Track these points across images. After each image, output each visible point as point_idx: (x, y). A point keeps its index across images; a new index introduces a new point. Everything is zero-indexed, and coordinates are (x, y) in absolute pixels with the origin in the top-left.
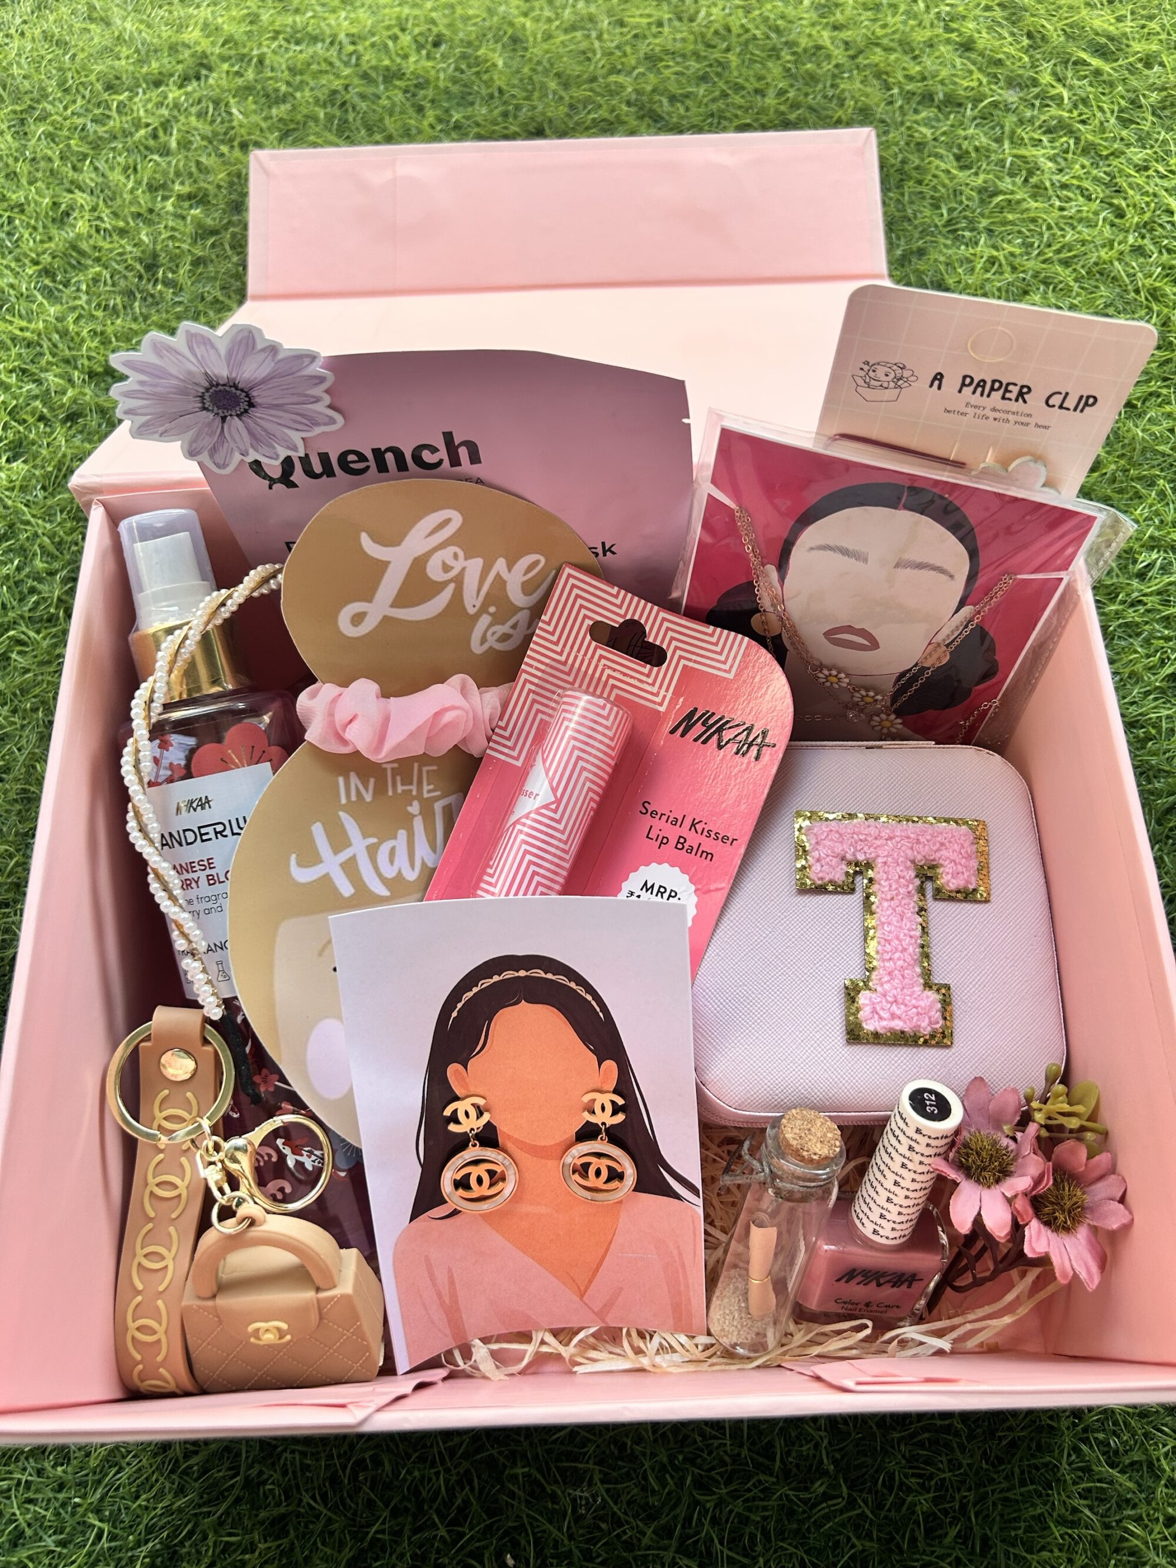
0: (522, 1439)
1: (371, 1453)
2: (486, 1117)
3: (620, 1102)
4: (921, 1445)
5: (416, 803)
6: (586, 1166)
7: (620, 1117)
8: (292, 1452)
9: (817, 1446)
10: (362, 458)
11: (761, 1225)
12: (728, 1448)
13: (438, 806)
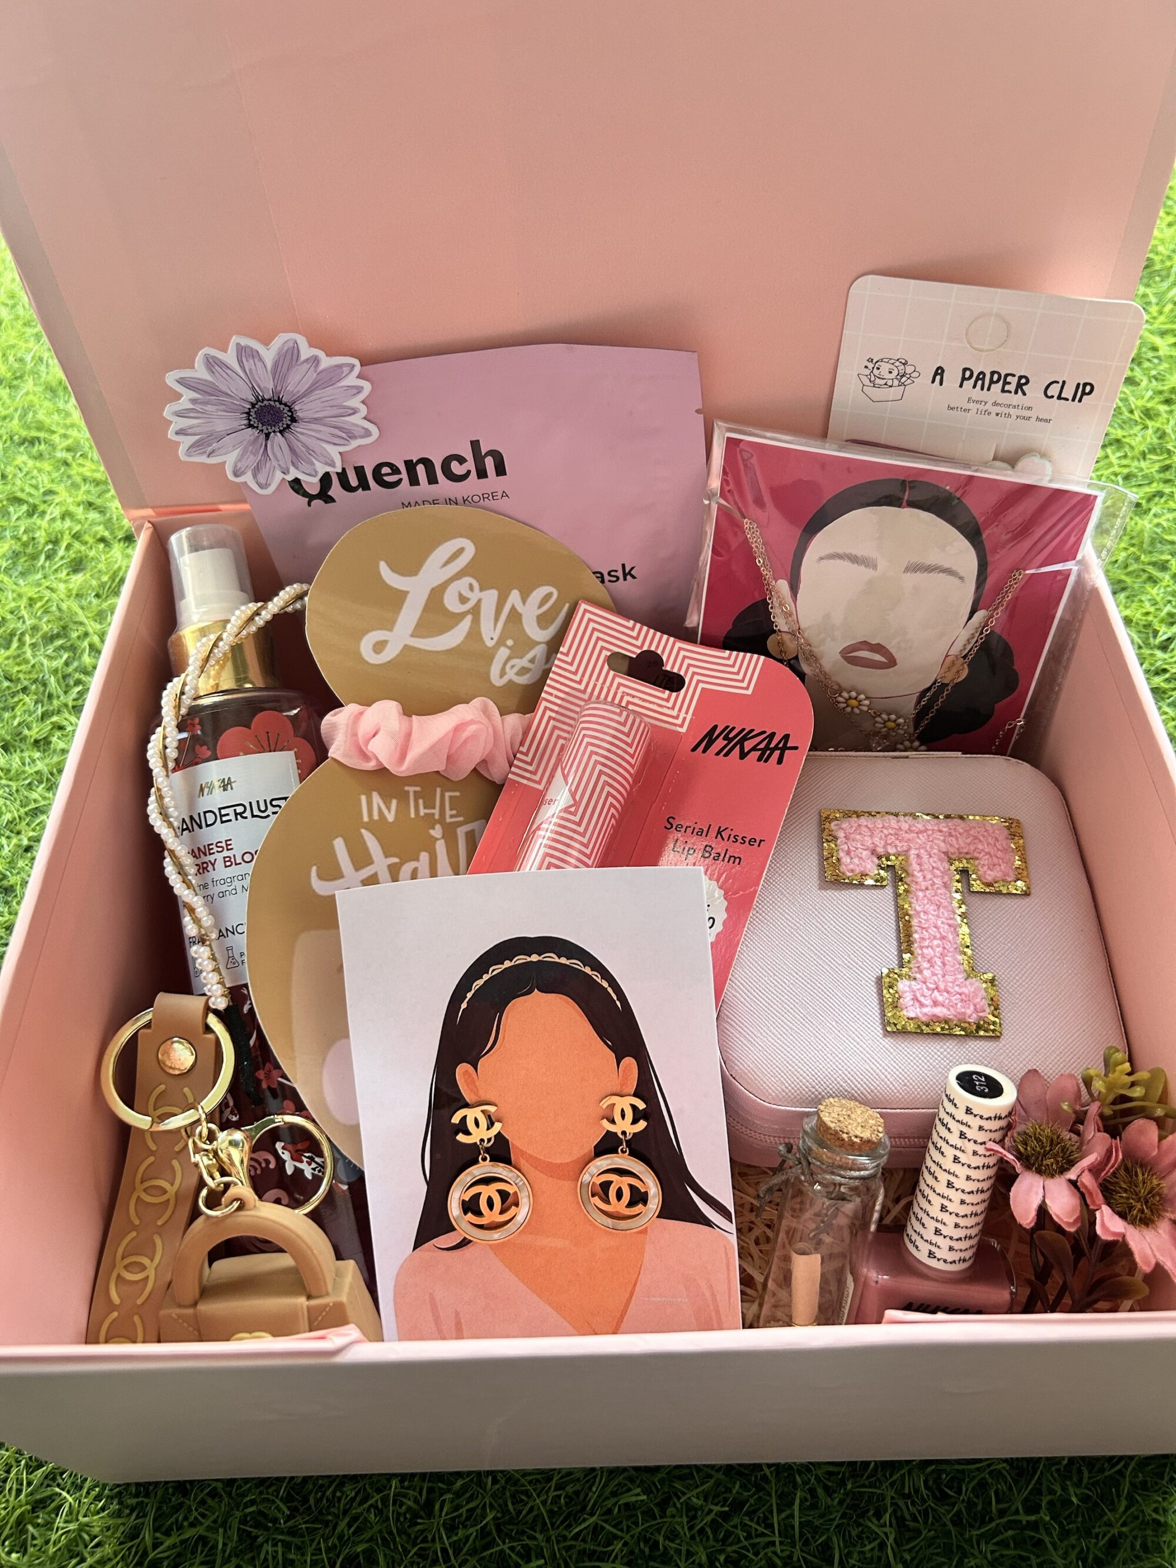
0: (538, 1535)
1: (365, 1546)
2: (497, 1127)
3: (641, 1105)
4: (1003, 1543)
5: (438, 827)
6: (606, 1186)
7: (642, 1125)
8: (275, 1545)
9: (882, 1546)
10: (395, 470)
11: (803, 1253)
12: (778, 1548)
13: (461, 832)
